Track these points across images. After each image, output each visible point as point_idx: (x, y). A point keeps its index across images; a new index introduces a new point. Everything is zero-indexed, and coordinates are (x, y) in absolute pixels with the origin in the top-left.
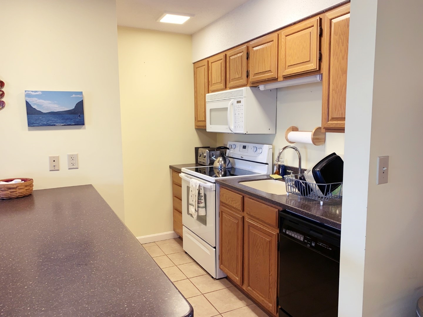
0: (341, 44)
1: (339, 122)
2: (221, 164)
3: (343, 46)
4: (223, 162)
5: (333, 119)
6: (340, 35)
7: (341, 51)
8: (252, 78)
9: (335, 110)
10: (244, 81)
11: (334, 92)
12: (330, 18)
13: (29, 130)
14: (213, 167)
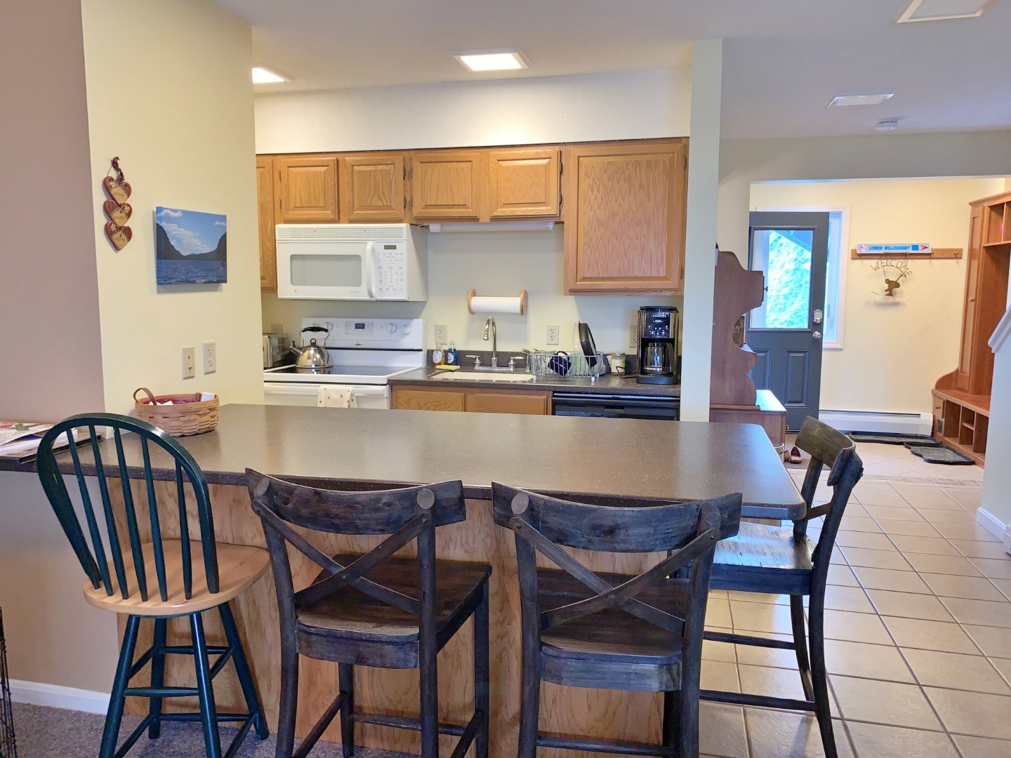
0: (595, 191)
1: (593, 283)
2: (315, 360)
3: (599, 192)
4: (318, 356)
5: (584, 279)
6: (594, 179)
7: (596, 199)
8: (418, 210)
9: (589, 269)
10: (399, 210)
11: (586, 246)
12: (579, 155)
13: (159, 292)
14: (295, 367)
